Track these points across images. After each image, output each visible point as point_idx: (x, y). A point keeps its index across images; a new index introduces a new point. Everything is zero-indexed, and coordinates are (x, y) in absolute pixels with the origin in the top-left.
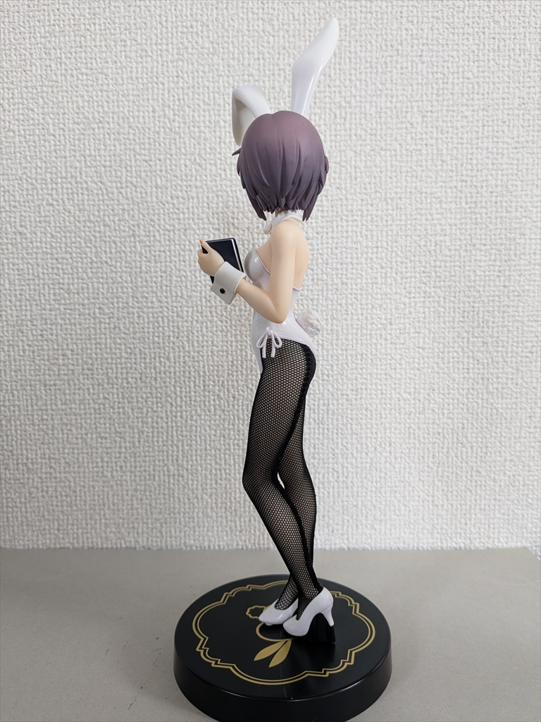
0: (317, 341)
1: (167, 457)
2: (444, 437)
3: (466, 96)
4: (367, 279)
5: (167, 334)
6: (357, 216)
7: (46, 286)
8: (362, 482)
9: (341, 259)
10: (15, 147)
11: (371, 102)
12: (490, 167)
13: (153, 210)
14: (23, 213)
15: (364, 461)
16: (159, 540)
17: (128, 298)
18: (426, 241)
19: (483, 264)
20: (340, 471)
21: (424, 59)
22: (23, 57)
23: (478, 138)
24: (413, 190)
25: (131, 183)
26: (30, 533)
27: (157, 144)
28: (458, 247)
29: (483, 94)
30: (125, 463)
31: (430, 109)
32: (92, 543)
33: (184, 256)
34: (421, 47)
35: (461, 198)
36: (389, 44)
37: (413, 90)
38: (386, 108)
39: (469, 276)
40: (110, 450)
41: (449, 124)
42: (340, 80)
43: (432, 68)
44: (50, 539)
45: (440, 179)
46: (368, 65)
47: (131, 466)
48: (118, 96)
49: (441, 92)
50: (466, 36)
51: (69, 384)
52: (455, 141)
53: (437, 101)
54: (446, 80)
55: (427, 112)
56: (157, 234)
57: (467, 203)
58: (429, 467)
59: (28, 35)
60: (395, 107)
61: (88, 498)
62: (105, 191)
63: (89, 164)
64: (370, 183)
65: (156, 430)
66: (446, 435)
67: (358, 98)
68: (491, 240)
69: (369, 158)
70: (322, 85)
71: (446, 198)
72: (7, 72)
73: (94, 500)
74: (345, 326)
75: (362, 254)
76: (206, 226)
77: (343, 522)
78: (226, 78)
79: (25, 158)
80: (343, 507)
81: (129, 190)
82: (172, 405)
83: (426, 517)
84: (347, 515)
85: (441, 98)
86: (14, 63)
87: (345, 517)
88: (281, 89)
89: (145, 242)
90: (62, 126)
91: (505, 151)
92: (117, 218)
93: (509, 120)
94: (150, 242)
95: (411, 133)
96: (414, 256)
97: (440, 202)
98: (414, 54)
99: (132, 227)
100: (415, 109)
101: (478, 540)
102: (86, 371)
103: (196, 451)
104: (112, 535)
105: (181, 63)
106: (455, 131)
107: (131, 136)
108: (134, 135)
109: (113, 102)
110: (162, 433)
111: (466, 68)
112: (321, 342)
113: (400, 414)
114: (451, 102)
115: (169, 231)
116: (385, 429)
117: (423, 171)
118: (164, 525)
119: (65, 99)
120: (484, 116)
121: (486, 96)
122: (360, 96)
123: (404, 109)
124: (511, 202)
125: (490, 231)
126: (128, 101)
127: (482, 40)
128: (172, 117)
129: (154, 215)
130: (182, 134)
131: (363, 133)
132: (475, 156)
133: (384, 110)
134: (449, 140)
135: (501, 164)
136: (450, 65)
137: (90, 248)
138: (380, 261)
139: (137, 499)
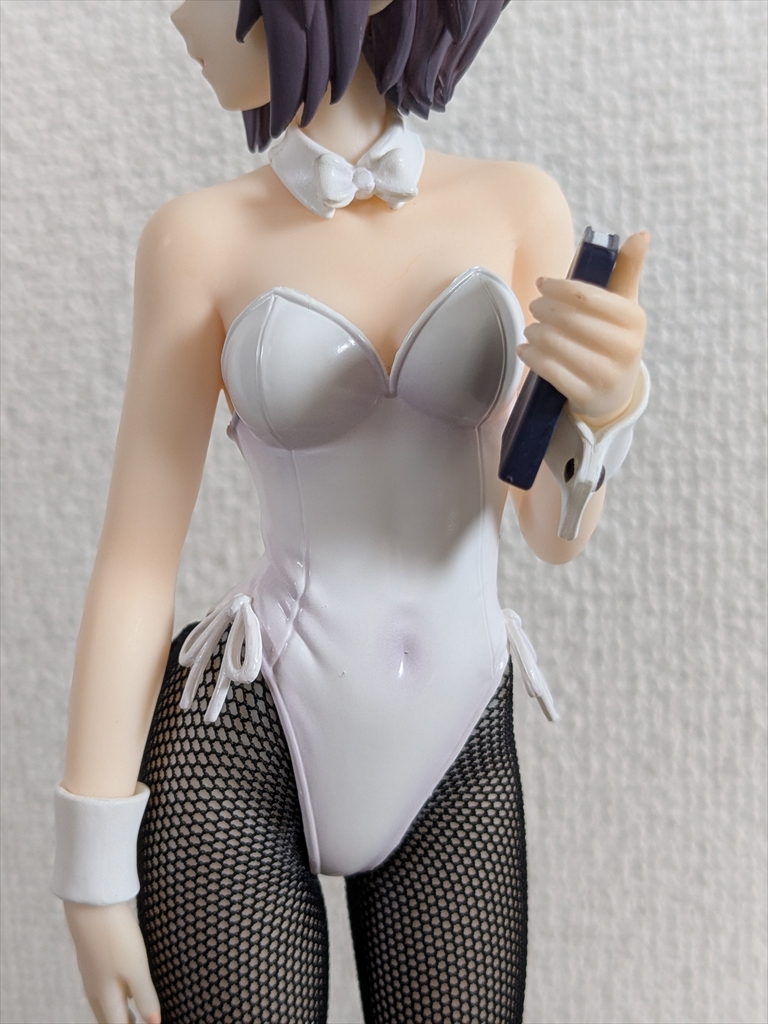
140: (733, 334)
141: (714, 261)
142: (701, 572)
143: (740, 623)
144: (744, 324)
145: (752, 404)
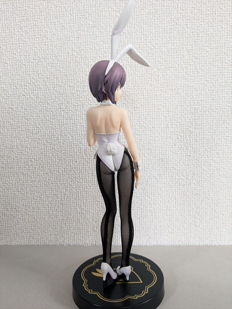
0: (142, 153)
1: (77, 205)
2: (200, 195)
3: (208, 42)
4: (164, 125)
5: (75, 151)
6: (159, 97)
7: (23, 131)
8: (163, 216)
9: (152, 116)
10: (8, 71)
11: (165, 46)
12: (219, 74)
13: (69, 97)
14: (12, 99)
15: (164, 206)
16: (73, 241)
17: (58, 135)
18: (190, 108)
19: (216, 118)
20: (153, 211)
21: (188, 26)
22: (11, 31)
23: (213, 61)
24: (184, 85)
25: (59, 85)
26: (18, 238)
27: (70, 67)
28: (205, 110)
29: (215, 41)
30: (58, 207)
31: (191, 48)
32: (45, 242)
33: (82, 117)
34: (187, 21)
35: (206, 88)
36: (172, 20)
37: (183, 40)
38: (171, 49)
39: (210, 123)
40: (51, 202)
41: (200, 55)
42: (150, 37)
43: (192, 30)
44: (27, 241)
45: (196, 80)
46: (163, 30)
47: (61, 209)
48: (52, 47)
49: (196, 41)
50: (207, 15)
51: (33, 174)
52: (203, 63)
53: (195, 45)
54: (198, 36)
55: (190, 50)
56: (70, 107)
57: (209, 91)
58: (193, 209)
59: (12, 21)
60: (176, 48)
61: (42, 223)
62: (47, 89)
63: (40, 77)
64: (165, 83)
65: (71, 193)
66: (201, 195)
67: (159, 44)
68: (220, 107)
69: (164, 71)
70: (142, 39)
71: (199, 88)
72: (4, 38)
73: (45, 224)
74: (154, 146)
75: (161, 114)
76: (92, 103)
77: (155, 233)
78: (99, 38)
79: (13, 75)
80: (154, 227)
81: (58, 88)
82: (78, 182)
83: (192, 231)
84: (156, 230)
85: (196, 43)
86: (7, 34)
87: (155, 231)
88: (124, 42)
89: (65, 111)
90: (28, 61)
91: (226, 67)
92: (53, 101)
93: (227, 53)
94: (67, 111)
95: (183, 59)
96: (185, 115)
97: (197, 90)
98: (184, 24)
99: (59, 104)
100: (185, 49)
101: (215, 241)
102: (41, 168)
103: (89, 202)
104: (53, 239)
105: (79, 31)
106: (203, 58)
107: (58, 65)
108: (60, 64)
109: (50, 50)
110: (74, 194)
111: (208, 30)
112: (143, 154)
113: (179, 185)
114: (201, 45)
115: (76, 106)
116: (173, 192)
117: (189, 76)
118: (76, 235)
119: (29, 49)
120: (216, 51)
121: (217, 42)
122: (160, 44)
123: (180, 49)
124: (229, 89)
125: (220, 103)
126: (57, 49)
127: (215, 17)
128: (76, 56)
129: (69, 99)
130: (81, 63)
131: (161, 60)
132: (212, 69)
133: (170, 50)
134: (200, 62)
135: (224, 72)
136: (200, 28)
137: (41, 114)
138: (170, 117)
139: (64, 223)
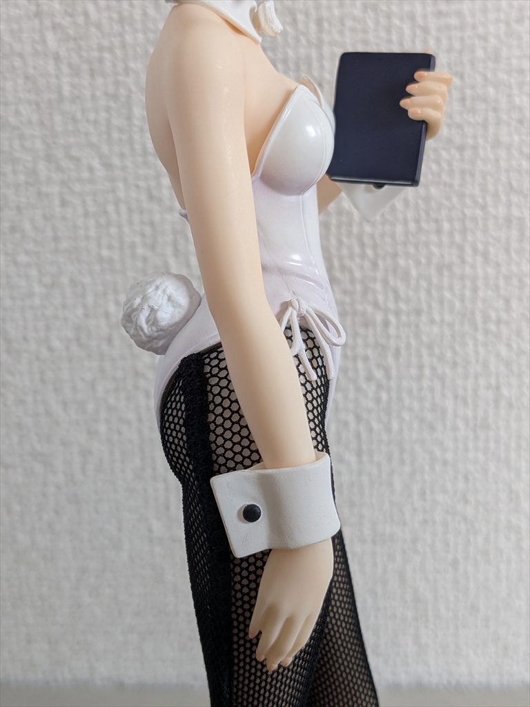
140: (491, 130)
141: (479, 79)
142: (468, 293)
143: (493, 327)
144: (498, 123)
145: (504, 178)
